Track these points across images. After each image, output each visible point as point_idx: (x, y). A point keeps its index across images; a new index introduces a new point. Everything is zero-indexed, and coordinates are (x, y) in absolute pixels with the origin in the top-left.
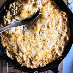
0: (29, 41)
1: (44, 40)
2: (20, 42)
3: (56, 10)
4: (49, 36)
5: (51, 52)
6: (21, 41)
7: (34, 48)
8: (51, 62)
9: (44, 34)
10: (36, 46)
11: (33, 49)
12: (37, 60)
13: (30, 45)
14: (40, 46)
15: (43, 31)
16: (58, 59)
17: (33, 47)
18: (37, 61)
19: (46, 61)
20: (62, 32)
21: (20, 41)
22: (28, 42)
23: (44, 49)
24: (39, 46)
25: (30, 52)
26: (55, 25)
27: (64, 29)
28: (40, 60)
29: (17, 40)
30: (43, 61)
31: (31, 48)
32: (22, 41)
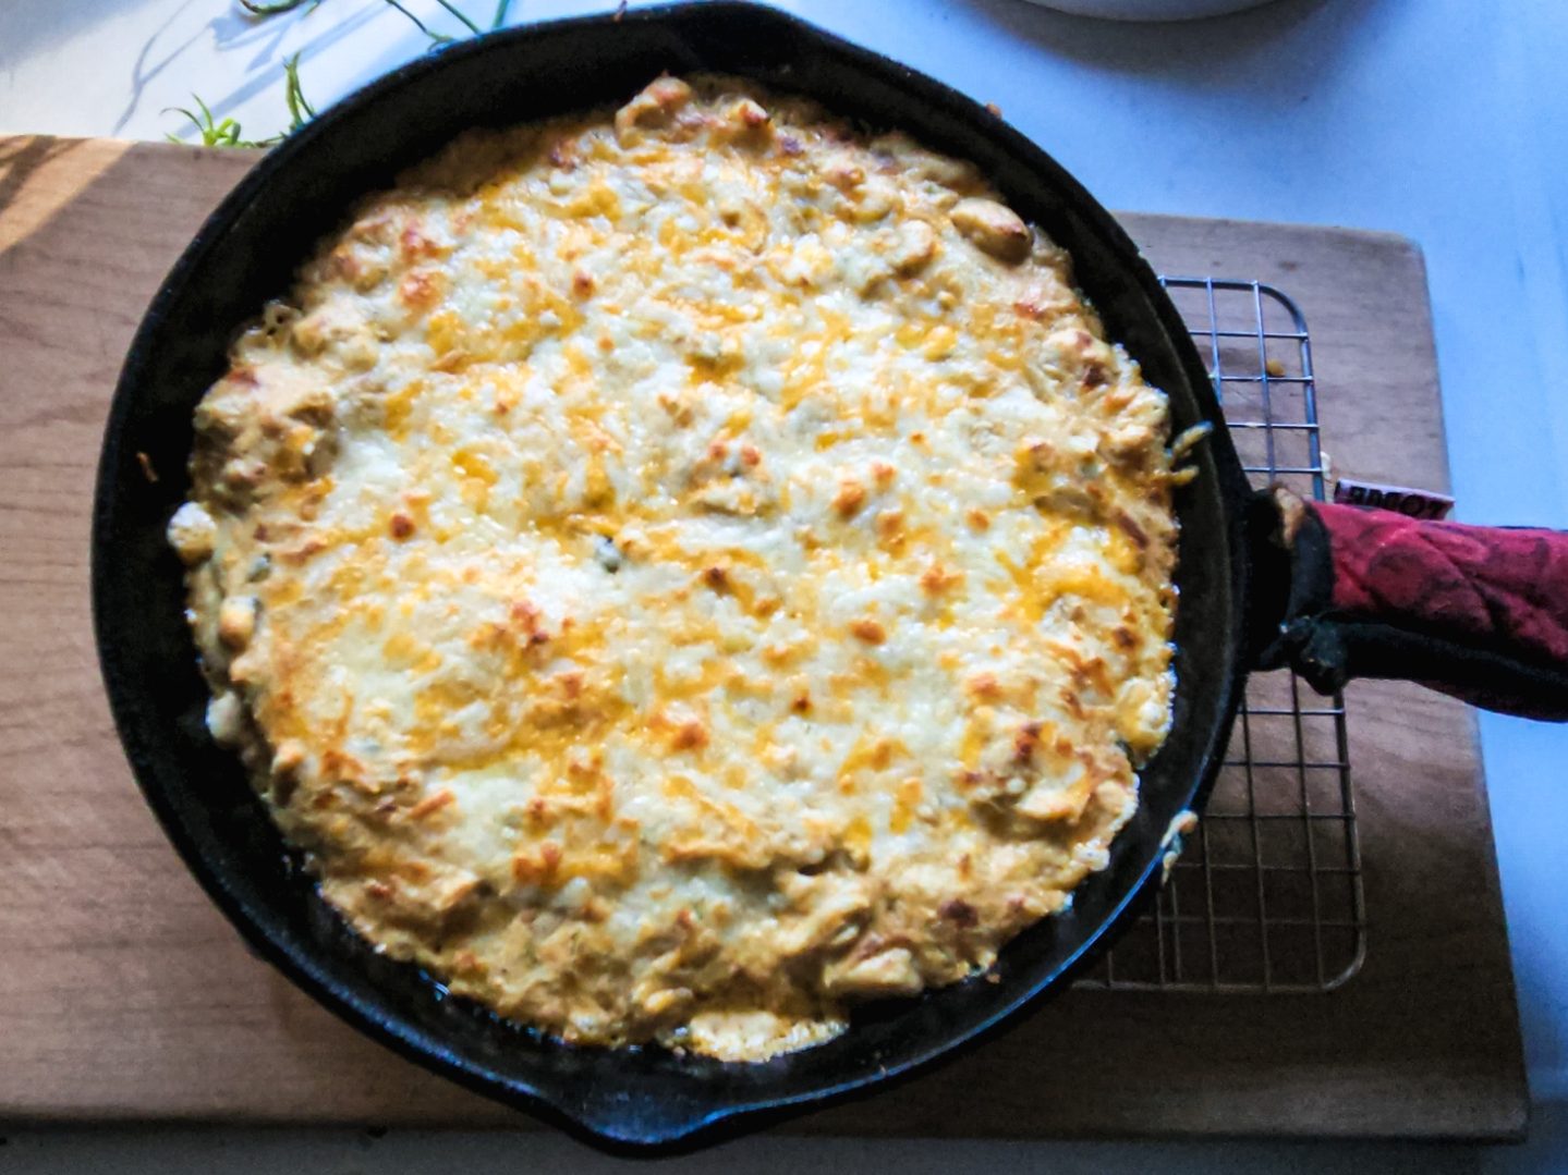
0: (737, 688)
1: (848, 508)
2: (684, 811)
3: (571, 168)
4: (827, 429)
5: (1040, 504)
6: (680, 786)
7: (854, 684)
8: (1164, 585)
9: (771, 463)
10: (854, 647)
11: (861, 704)
12: (1033, 732)
13: (802, 707)
14: (884, 607)
15: (719, 454)
16: (1188, 473)
17: (839, 686)
18: (1051, 739)
19: (1127, 641)
20: (878, 249)
21: (669, 794)
22: (745, 706)
23: (949, 571)
24: (871, 608)
25: (882, 757)
26: (725, 280)
27: (858, 198)
28: (1072, 700)
29: (629, 827)
30: (1098, 665)
31: (845, 718)
32: (683, 768)
